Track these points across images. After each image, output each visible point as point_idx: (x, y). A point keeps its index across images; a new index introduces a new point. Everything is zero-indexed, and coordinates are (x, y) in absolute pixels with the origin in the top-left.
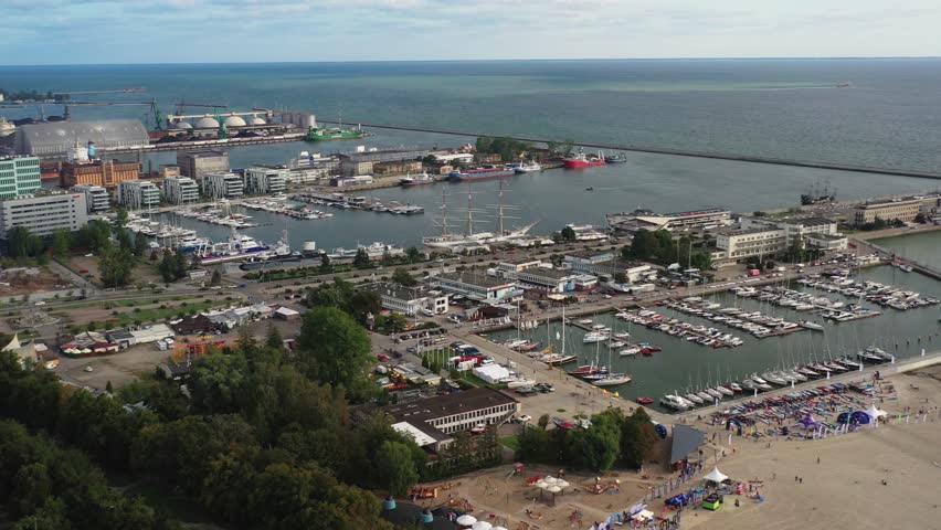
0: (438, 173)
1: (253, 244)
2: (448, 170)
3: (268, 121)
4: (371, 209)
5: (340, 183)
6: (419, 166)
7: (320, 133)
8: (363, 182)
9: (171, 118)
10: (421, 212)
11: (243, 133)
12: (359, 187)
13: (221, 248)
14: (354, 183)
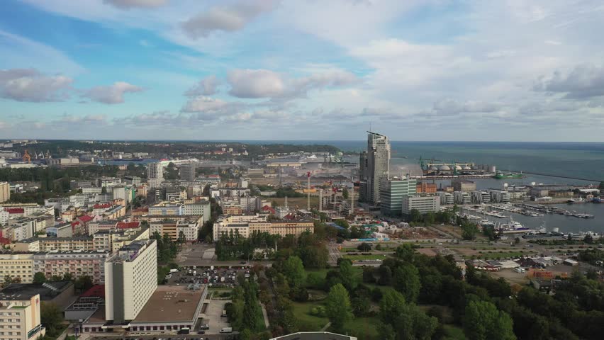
0: (585, 198)
1: (520, 226)
2: (591, 197)
3: (472, 168)
4: (563, 214)
5: (536, 199)
6: (572, 193)
7: (502, 175)
8: (547, 200)
9: (429, 165)
10: (593, 218)
11: (462, 173)
12: (546, 202)
13: (505, 226)
14: (543, 200)
